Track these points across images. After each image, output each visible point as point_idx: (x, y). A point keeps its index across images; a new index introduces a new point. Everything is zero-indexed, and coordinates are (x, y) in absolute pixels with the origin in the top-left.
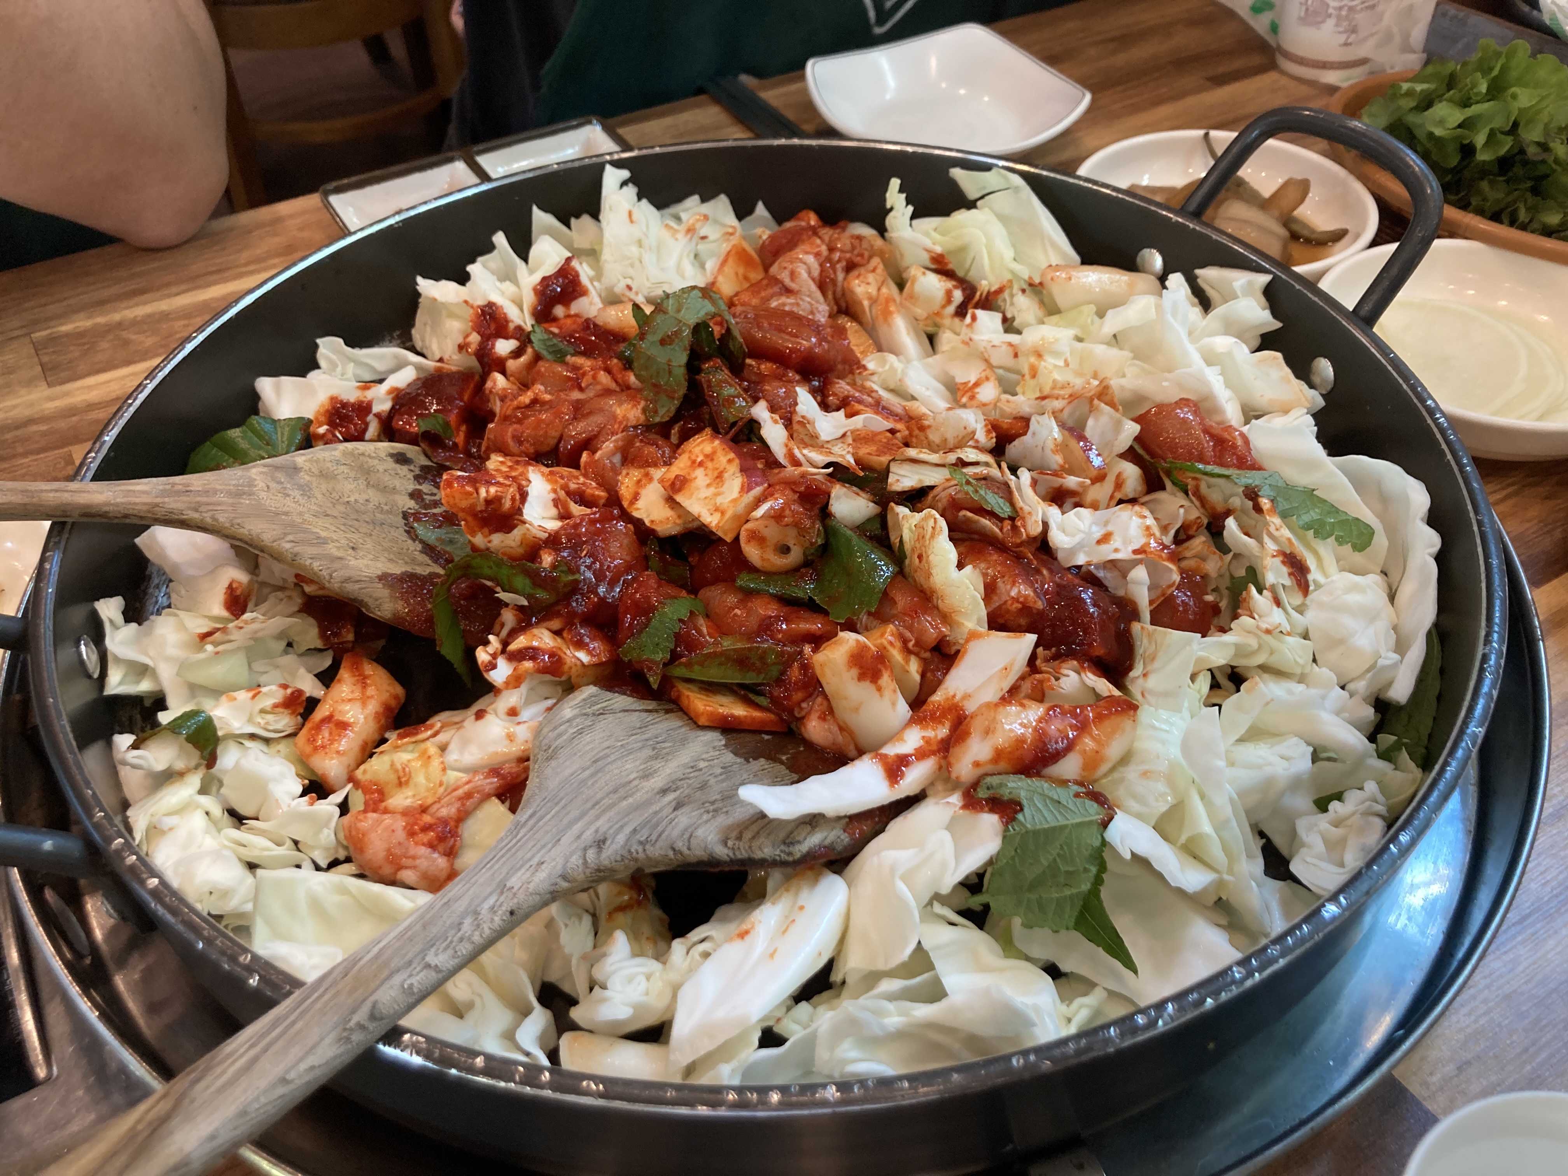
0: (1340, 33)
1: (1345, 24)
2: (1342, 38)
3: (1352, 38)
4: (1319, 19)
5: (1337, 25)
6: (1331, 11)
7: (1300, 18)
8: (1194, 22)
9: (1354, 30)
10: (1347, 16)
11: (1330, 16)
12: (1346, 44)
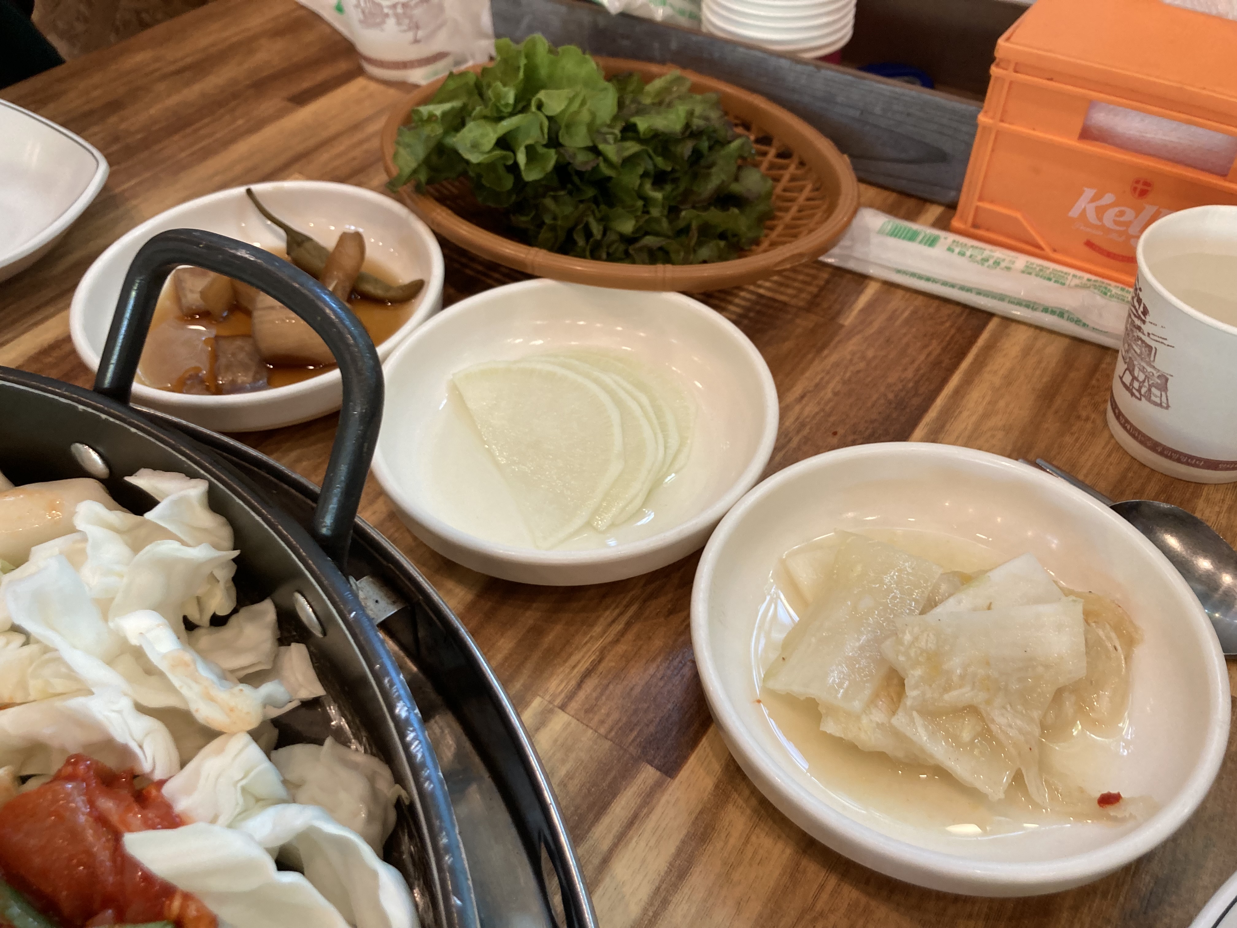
0: (405, 31)
1: (406, 21)
2: (410, 36)
3: (420, 34)
4: (378, 20)
5: (399, 23)
6: (386, 10)
7: (361, 22)
8: (277, 33)
9: (417, 27)
10: (404, 13)
11: (387, 15)
12: (416, 41)
